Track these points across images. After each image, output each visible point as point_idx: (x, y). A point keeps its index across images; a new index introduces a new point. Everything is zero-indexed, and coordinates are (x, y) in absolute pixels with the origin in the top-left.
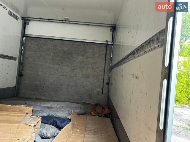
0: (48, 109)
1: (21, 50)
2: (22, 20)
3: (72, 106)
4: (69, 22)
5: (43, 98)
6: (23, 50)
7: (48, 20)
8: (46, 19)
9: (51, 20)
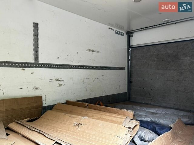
0: (152, 114)
1: (128, 60)
2: (127, 34)
3: (179, 114)
4: (170, 23)
5: (152, 103)
6: (130, 60)
7: (148, 28)
8: (147, 27)
9: (151, 26)
